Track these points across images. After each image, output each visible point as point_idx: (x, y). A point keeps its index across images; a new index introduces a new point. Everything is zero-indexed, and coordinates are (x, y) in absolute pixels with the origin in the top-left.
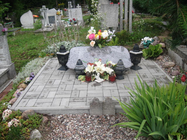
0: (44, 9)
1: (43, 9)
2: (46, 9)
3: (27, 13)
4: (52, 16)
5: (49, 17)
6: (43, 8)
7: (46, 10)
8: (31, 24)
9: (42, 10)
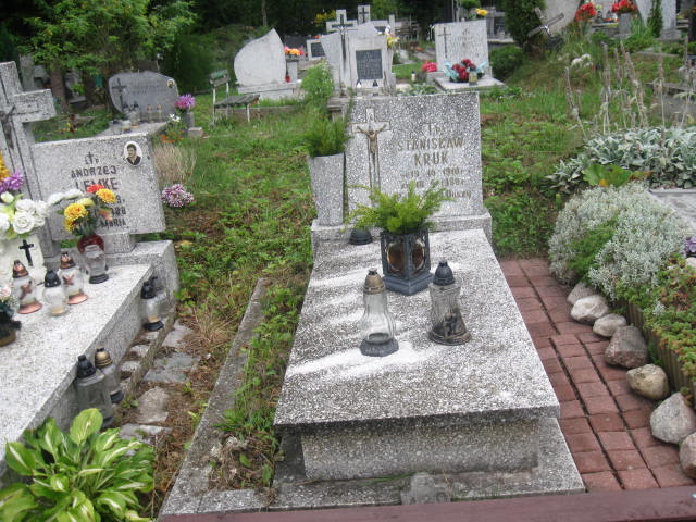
0: (342, 24)
1: (339, 22)
2: (350, 22)
3: (263, 38)
4: (371, 52)
5: (360, 55)
6: (339, 19)
7: (351, 25)
8: (274, 82)
9: (333, 26)
